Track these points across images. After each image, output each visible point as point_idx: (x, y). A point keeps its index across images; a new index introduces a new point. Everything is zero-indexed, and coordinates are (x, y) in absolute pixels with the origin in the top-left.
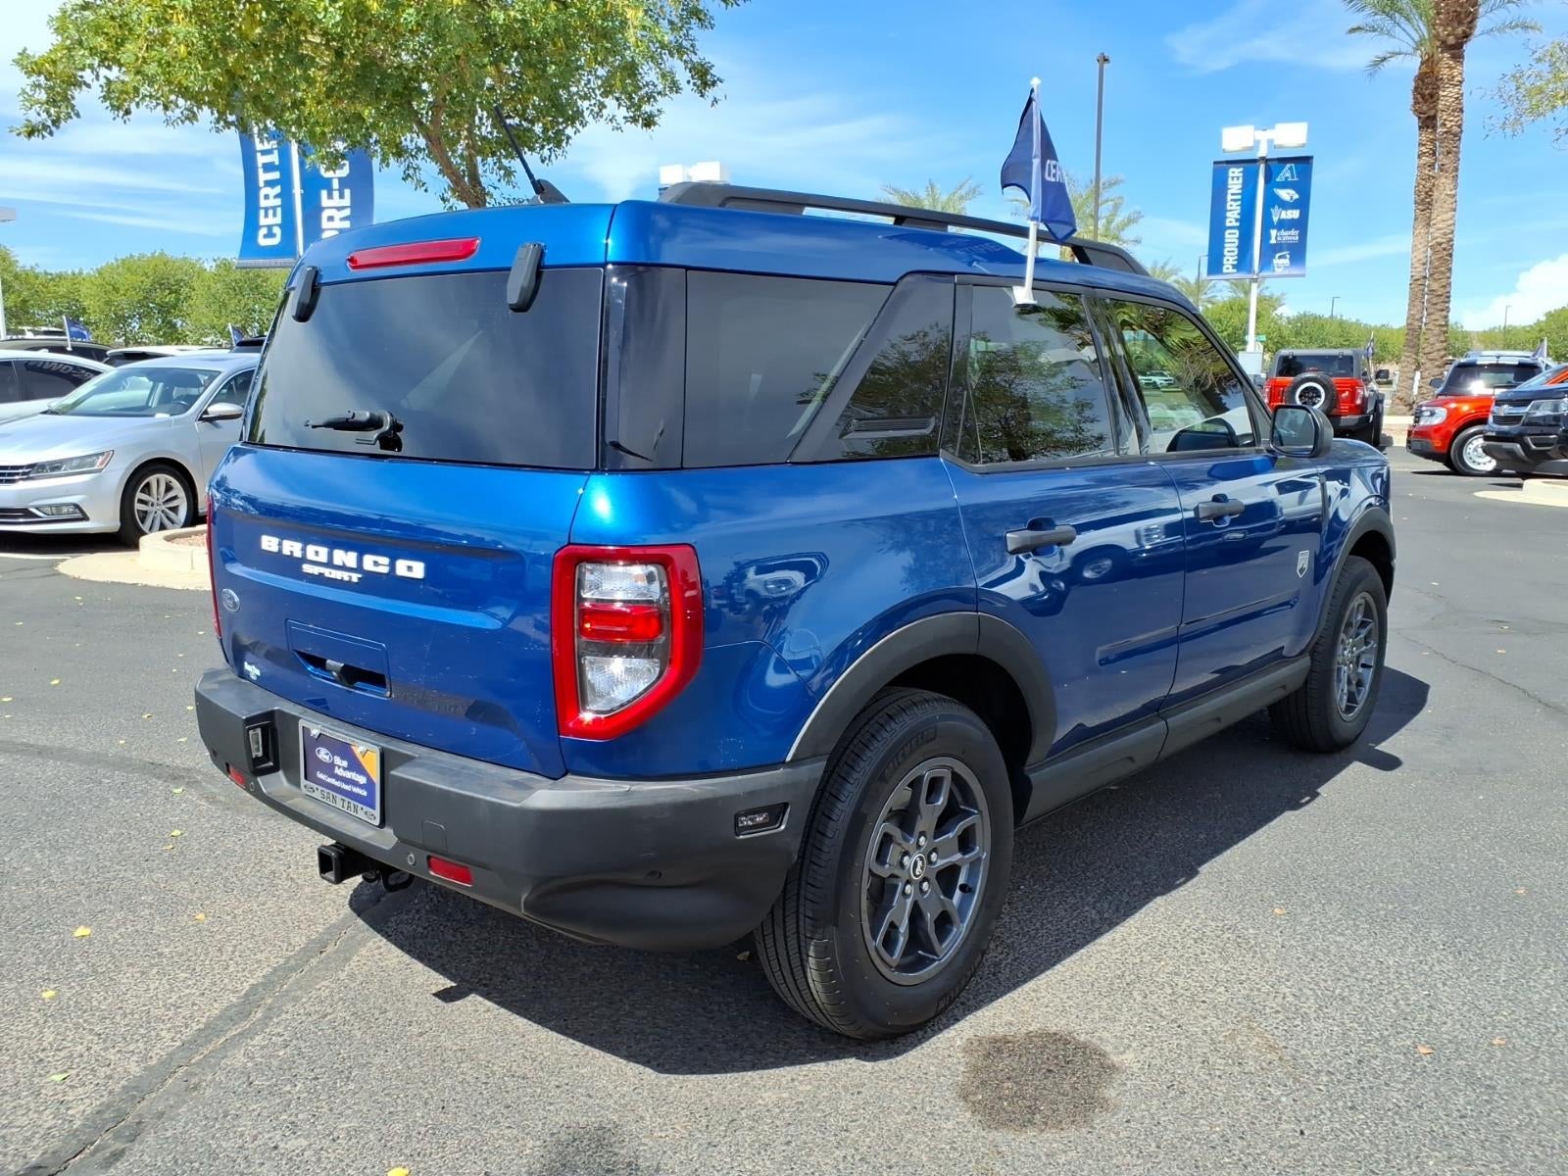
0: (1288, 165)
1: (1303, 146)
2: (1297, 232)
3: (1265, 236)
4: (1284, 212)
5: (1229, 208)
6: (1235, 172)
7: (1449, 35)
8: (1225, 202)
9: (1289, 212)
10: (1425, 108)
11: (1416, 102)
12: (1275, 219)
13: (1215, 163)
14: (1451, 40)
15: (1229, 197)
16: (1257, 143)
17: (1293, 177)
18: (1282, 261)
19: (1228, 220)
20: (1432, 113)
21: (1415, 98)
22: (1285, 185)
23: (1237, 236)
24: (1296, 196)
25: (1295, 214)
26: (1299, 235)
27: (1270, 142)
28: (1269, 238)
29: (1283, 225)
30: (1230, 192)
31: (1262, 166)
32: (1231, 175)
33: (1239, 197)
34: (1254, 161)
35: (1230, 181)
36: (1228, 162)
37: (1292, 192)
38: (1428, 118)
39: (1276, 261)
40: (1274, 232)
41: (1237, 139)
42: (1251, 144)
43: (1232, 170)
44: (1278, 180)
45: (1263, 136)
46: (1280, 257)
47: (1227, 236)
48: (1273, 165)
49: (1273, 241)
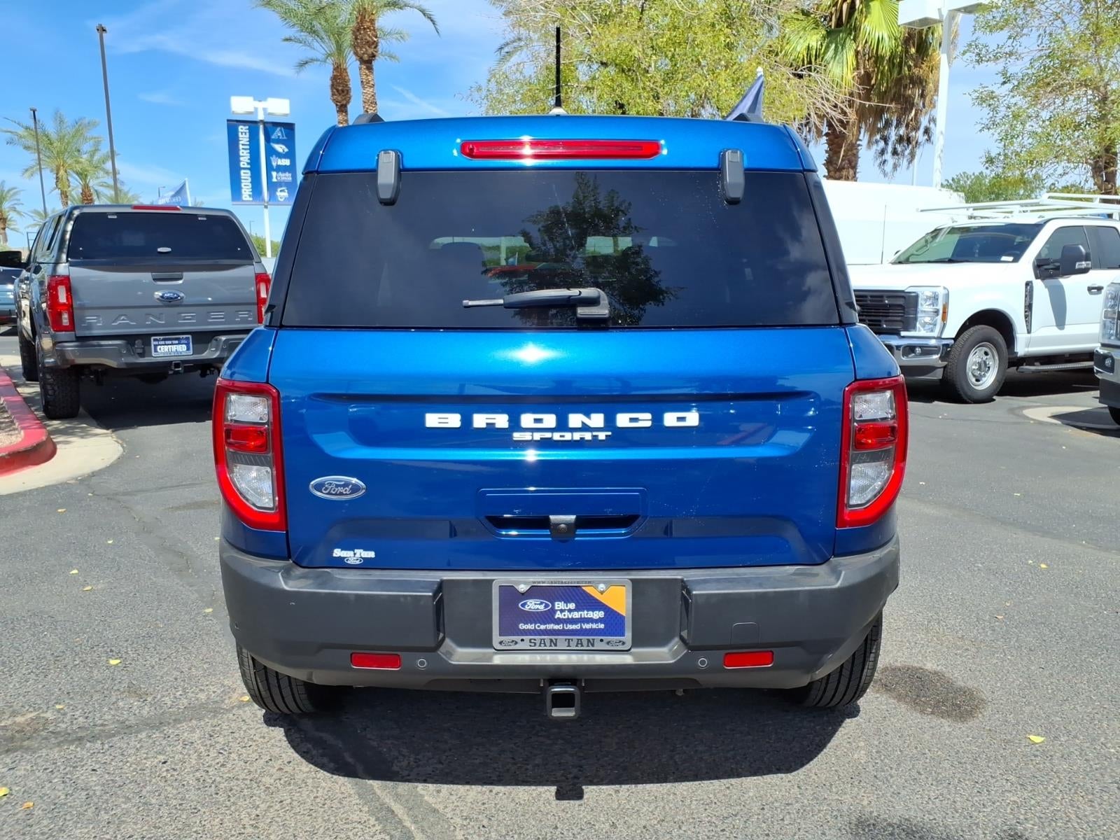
0: (279, 129)
1: (286, 115)
2: (290, 175)
3: (269, 177)
4: (279, 160)
5: (241, 154)
6: (242, 129)
7: (364, 54)
8: (239, 150)
9: (283, 160)
10: (339, 99)
11: (333, 95)
12: (274, 164)
13: (228, 120)
14: (366, 57)
15: (241, 147)
16: (256, 109)
17: (283, 136)
18: (282, 194)
19: (242, 163)
20: (344, 102)
21: (332, 91)
22: (278, 141)
23: (249, 174)
24: (286, 150)
25: (286, 162)
26: (292, 177)
27: (265, 110)
28: (271, 177)
29: (280, 169)
30: (241, 142)
31: (261, 127)
32: (240, 130)
33: (248, 147)
34: (256, 122)
35: (240, 135)
36: (237, 121)
37: (284, 147)
38: (342, 105)
39: (278, 194)
40: (274, 174)
41: (242, 105)
42: (252, 110)
43: (240, 127)
44: (273, 137)
45: (260, 105)
46: (281, 191)
47: (242, 174)
48: (270, 127)
49: (274, 180)
